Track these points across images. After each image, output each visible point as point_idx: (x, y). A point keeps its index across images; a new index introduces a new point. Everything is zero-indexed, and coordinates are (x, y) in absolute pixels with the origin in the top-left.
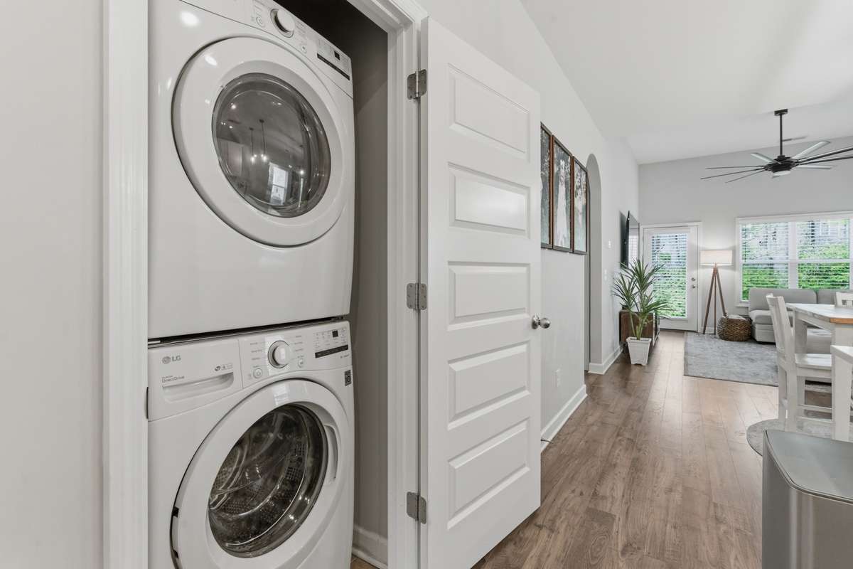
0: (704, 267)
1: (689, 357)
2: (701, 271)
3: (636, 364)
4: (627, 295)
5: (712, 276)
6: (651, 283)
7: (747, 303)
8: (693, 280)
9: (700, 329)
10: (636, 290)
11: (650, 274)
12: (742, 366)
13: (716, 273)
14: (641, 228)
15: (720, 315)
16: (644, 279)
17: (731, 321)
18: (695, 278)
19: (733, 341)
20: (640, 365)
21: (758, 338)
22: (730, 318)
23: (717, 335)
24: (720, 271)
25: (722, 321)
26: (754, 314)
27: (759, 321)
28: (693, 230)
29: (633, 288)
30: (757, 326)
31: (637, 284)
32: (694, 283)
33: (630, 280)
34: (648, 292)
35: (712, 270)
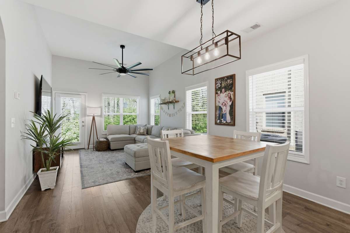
0: (89, 116)
1: (83, 169)
2: (87, 118)
3: (46, 190)
4: (39, 137)
5: (92, 120)
6: (59, 127)
7: (106, 132)
8: (83, 122)
9: (86, 147)
10: (46, 133)
11: (58, 121)
12: (110, 168)
13: (94, 119)
14: (54, 92)
15: (96, 139)
16: (53, 125)
17: (101, 142)
18: (84, 121)
19: (102, 151)
20: (50, 189)
21: (112, 148)
22: (100, 140)
23: (95, 150)
24: (96, 118)
25: (97, 142)
26: (110, 137)
27: (112, 140)
28: (83, 97)
29: (44, 132)
30: (111, 143)
31: (48, 129)
32: (84, 124)
33: (41, 125)
34: (56, 133)
35: (92, 118)
